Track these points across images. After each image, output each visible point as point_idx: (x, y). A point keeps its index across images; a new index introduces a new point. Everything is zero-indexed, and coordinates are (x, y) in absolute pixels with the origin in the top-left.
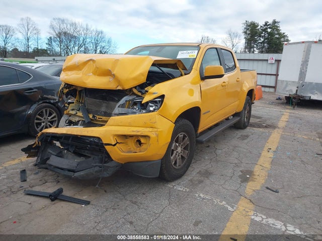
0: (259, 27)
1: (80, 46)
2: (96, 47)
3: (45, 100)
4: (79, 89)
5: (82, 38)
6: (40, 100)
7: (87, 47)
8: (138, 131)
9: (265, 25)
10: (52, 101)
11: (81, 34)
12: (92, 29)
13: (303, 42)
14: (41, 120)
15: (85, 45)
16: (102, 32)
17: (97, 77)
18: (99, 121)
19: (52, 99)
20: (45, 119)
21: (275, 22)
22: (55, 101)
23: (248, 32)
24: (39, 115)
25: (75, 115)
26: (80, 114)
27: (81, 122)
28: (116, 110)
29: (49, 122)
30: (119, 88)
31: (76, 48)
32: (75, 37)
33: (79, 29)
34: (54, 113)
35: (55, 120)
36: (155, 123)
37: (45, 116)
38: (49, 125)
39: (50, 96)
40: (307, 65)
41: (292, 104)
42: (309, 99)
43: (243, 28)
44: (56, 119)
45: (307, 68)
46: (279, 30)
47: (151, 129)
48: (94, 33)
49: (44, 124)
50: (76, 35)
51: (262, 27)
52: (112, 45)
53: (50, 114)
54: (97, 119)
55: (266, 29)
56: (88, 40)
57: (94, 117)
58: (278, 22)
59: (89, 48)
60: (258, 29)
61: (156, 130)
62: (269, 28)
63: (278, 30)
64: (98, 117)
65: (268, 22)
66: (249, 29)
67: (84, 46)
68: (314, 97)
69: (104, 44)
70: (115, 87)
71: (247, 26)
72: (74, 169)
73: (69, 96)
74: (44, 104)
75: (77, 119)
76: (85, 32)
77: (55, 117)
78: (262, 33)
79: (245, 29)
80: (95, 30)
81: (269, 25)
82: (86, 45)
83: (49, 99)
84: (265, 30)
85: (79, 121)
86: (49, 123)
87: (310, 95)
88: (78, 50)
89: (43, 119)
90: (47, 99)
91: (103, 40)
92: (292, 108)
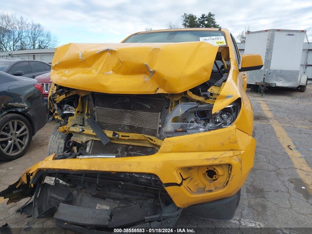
0: (197, 20)
1: (16, 41)
2: (34, 42)
3: (10, 108)
4: (82, 95)
5: (17, 32)
6: (4, 109)
7: (24, 42)
8: (216, 159)
9: (202, 18)
10: (20, 110)
11: (16, 28)
12: (27, 23)
13: (266, 31)
14: (6, 137)
15: (21, 39)
16: (39, 26)
17: (120, 76)
18: (125, 140)
19: (19, 108)
20: (12, 134)
21: (210, 15)
22: (24, 110)
23: (187, 24)
24: (4, 130)
25: (81, 133)
26: (89, 131)
27: (90, 142)
28: (170, 126)
29: (18, 138)
30: (160, 91)
31: (12, 43)
32: (9, 31)
33: (12, 22)
34: (23, 125)
35: (26, 135)
36: (235, 142)
37: (12, 131)
38: (19, 142)
39: (16, 104)
40: (272, 53)
41: (260, 92)
42: (274, 86)
43: (183, 21)
44: (27, 132)
45: (271, 56)
46: (215, 23)
47: (231, 152)
48: (30, 27)
49: (12, 141)
50: (10, 29)
51: (199, 19)
52: (52, 39)
53: (19, 128)
54: (120, 137)
55: (204, 21)
56: (24, 34)
57: (114, 134)
58: (213, 15)
59: (26, 42)
60: (196, 22)
61: (237, 153)
62: (206, 20)
63: (213, 23)
64: (121, 134)
65: (204, 15)
66: (187, 21)
67: (20, 41)
68: (279, 84)
69: (43, 38)
70: (153, 90)
71: (186, 18)
72: (107, 223)
73: (65, 106)
74: (10, 115)
75: (84, 139)
76: (20, 25)
77: (25, 130)
78: (200, 25)
79: (184, 21)
80: (31, 23)
81: (205, 18)
82: (23, 40)
83: (16, 107)
84: (202, 22)
85: (88, 141)
86: (18, 140)
87: (275, 82)
88: (14, 45)
89: (9, 135)
90: (13, 107)
91: (41, 33)
92: (260, 95)
